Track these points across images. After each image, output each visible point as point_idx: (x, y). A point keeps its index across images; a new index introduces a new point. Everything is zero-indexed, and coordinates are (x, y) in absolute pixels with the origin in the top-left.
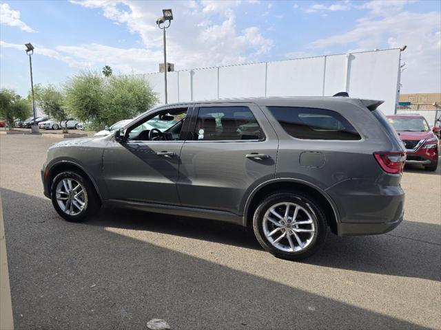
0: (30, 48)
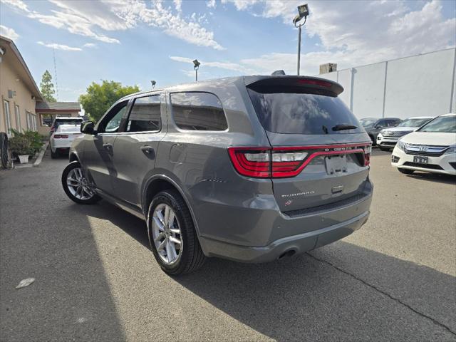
0: (197, 64)
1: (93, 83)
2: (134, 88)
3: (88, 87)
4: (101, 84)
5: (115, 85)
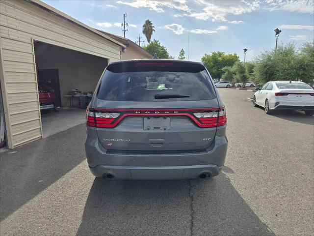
1: (206, 55)
2: (233, 55)
3: (202, 57)
4: (211, 54)
5: (220, 54)
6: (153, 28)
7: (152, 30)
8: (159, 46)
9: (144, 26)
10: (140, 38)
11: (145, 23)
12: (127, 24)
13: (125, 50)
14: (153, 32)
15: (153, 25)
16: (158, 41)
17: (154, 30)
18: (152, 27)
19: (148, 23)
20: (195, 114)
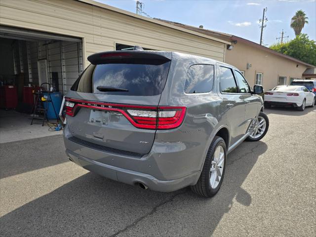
6: (306, 20)
7: (304, 22)
8: (308, 41)
9: (293, 19)
10: (283, 33)
11: (295, 15)
12: (266, 19)
13: (231, 47)
14: (305, 24)
15: (305, 16)
16: (306, 35)
17: (307, 22)
18: (303, 19)
19: (300, 14)
20: (129, 111)
